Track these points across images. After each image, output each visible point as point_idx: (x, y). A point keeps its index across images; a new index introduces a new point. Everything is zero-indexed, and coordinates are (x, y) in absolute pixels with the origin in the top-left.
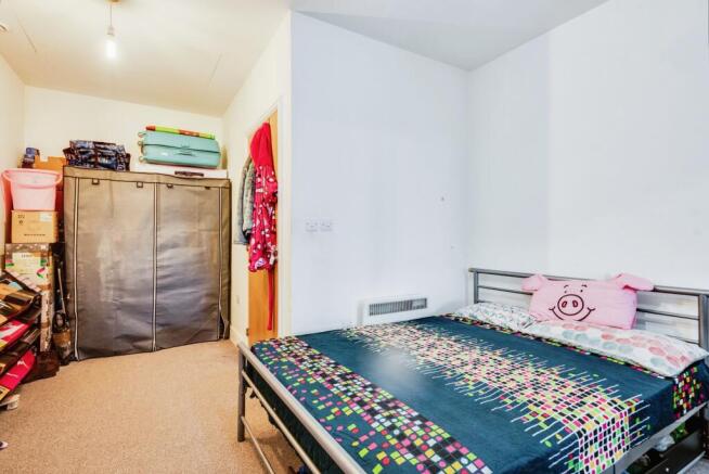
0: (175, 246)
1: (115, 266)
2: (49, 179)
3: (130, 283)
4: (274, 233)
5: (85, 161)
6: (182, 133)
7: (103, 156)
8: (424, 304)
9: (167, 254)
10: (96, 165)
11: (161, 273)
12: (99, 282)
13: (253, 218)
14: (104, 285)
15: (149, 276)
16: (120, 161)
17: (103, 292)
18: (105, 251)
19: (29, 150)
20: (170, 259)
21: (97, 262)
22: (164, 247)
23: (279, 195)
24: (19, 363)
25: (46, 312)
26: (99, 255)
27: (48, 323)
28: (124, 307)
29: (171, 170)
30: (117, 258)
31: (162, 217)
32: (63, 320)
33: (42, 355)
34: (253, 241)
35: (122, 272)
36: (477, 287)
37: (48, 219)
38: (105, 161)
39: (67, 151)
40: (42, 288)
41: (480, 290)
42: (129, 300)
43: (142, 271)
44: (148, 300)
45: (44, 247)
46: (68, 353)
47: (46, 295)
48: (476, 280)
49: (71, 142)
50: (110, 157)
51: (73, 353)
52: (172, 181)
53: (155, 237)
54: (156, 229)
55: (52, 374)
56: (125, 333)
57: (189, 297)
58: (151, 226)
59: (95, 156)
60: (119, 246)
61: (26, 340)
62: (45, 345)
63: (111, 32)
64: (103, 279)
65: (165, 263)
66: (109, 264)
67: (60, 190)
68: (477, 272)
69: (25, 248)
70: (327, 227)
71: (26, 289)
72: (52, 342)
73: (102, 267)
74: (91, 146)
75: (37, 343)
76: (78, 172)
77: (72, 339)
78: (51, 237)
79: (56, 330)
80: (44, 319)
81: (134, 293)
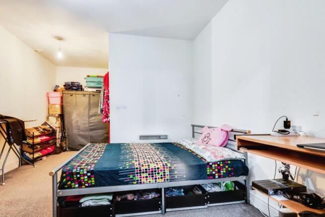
0: (95, 116)
1: (77, 122)
2: (58, 94)
3: (81, 128)
4: (109, 109)
5: (69, 89)
6: (98, 77)
7: (74, 86)
8: (166, 137)
9: (93, 118)
10: (72, 90)
11: (91, 125)
12: (72, 126)
13: (103, 105)
14: (74, 128)
15: (87, 126)
16: (79, 88)
17: (74, 130)
18: (74, 117)
19: (56, 86)
20: (94, 120)
21: (72, 120)
22: (92, 116)
23: (110, 96)
24: (49, 148)
25: (59, 135)
26: (72, 118)
27: (59, 139)
28: (80, 135)
29: (95, 90)
30: (78, 119)
31: (92, 106)
32: (63, 138)
33: (57, 147)
34: (103, 112)
35: (79, 123)
36: (194, 132)
37: (58, 107)
38: (75, 88)
39: (64, 86)
40: (56, 127)
41: (195, 134)
42: (81, 133)
43: (85, 124)
44: (87, 133)
45: (57, 115)
46: (65, 148)
47: (58, 130)
48: (193, 129)
49: (65, 83)
50: (76, 87)
51: (66, 149)
52: (94, 94)
53: (89, 112)
54: (89, 110)
55: (58, 153)
56: (80, 143)
57: (100, 134)
58: (88, 109)
59: (72, 87)
60: (78, 115)
61: (50, 142)
62: (58, 145)
63: (60, 50)
64: (74, 126)
65: (93, 121)
66: (75, 121)
67: (62, 98)
68: (193, 126)
69: (52, 115)
70: (125, 108)
71: (51, 127)
72: (60, 144)
73: (73, 122)
74: (70, 83)
75: (55, 144)
76: (67, 92)
77: (66, 144)
78: (59, 112)
79: (61, 141)
80: (57, 137)
81: (82, 131)
